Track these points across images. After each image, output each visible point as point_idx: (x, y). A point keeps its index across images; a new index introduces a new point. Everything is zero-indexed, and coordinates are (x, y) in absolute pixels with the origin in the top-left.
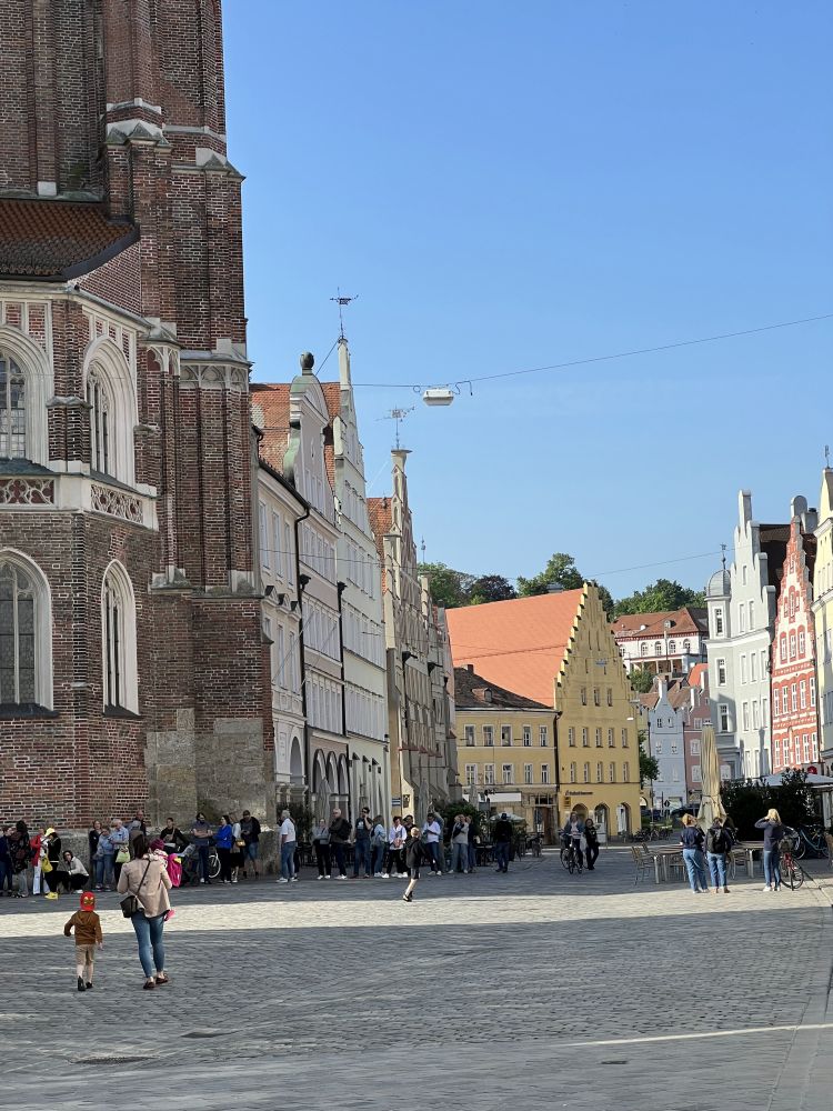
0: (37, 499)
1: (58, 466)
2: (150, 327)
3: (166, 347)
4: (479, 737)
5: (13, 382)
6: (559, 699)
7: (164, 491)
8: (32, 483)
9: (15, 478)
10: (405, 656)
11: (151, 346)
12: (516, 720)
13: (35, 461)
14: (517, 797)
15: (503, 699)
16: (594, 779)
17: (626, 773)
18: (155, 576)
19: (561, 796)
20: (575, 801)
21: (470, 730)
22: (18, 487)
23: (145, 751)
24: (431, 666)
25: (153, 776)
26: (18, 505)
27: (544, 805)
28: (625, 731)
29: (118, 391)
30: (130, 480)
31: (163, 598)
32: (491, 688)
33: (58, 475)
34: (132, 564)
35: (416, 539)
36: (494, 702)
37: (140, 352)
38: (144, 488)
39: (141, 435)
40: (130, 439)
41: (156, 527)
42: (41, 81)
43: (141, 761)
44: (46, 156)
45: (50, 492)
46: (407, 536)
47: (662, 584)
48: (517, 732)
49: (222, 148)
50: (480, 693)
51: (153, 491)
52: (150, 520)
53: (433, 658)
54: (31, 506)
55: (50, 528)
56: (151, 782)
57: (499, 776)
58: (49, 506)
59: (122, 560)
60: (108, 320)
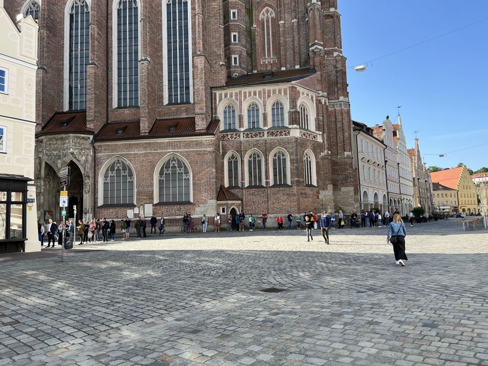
0: (286, 135)
1: (291, 126)
2: (319, 94)
3: (323, 98)
4: (440, 196)
5: (281, 108)
6: (458, 188)
7: (324, 133)
8: (284, 131)
9: (280, 130)
10: (418, 179)
11: (319, 98)
12: (448, 192)
13: (286, 126)
14: (449, 207)
15: (445, 188)
16: (467, 203)
17: (474, 202)
18: (322, 153)
19: (459, 207)
20: (462, 208)
21: (438, 194)
22: (281, 133)
23: (319, 195)
24: (426, 181)
25: (322, 201)
26: (281, 137)
27: (456, 209)
28: (474, 194)
29: (311, 109)
30: (314, 131)
31: (323, 158)
32: (443, 186)
33: (290, 129)
34: (314, 150)
35: (421, 156)
36: (443, 189)
37: (317, 100)
38: (318, 132)
39: (317, 120)
40: (314, 121)
41: (322, 141)
42: (296, 43)
43: (318, 197)
44: (297, 60)
45: (289, 133)
46: (419, 156)
47: (484, 168)
48: (449, 194)
49: (341, 52)
50: (440, 187)
51: (321, 133)
52: (320, 139)
53: (426, 179)
54: (284, 136)
55: (289, 142)
56: (321, 203)
57: (445, 203)
58: (288, 136)
59: (311, 149)
60: (306, 92)
